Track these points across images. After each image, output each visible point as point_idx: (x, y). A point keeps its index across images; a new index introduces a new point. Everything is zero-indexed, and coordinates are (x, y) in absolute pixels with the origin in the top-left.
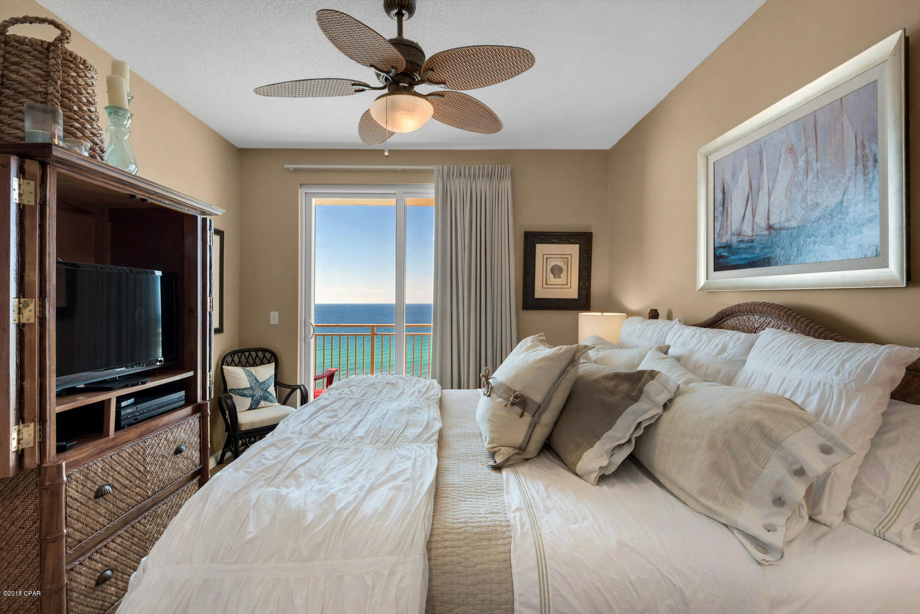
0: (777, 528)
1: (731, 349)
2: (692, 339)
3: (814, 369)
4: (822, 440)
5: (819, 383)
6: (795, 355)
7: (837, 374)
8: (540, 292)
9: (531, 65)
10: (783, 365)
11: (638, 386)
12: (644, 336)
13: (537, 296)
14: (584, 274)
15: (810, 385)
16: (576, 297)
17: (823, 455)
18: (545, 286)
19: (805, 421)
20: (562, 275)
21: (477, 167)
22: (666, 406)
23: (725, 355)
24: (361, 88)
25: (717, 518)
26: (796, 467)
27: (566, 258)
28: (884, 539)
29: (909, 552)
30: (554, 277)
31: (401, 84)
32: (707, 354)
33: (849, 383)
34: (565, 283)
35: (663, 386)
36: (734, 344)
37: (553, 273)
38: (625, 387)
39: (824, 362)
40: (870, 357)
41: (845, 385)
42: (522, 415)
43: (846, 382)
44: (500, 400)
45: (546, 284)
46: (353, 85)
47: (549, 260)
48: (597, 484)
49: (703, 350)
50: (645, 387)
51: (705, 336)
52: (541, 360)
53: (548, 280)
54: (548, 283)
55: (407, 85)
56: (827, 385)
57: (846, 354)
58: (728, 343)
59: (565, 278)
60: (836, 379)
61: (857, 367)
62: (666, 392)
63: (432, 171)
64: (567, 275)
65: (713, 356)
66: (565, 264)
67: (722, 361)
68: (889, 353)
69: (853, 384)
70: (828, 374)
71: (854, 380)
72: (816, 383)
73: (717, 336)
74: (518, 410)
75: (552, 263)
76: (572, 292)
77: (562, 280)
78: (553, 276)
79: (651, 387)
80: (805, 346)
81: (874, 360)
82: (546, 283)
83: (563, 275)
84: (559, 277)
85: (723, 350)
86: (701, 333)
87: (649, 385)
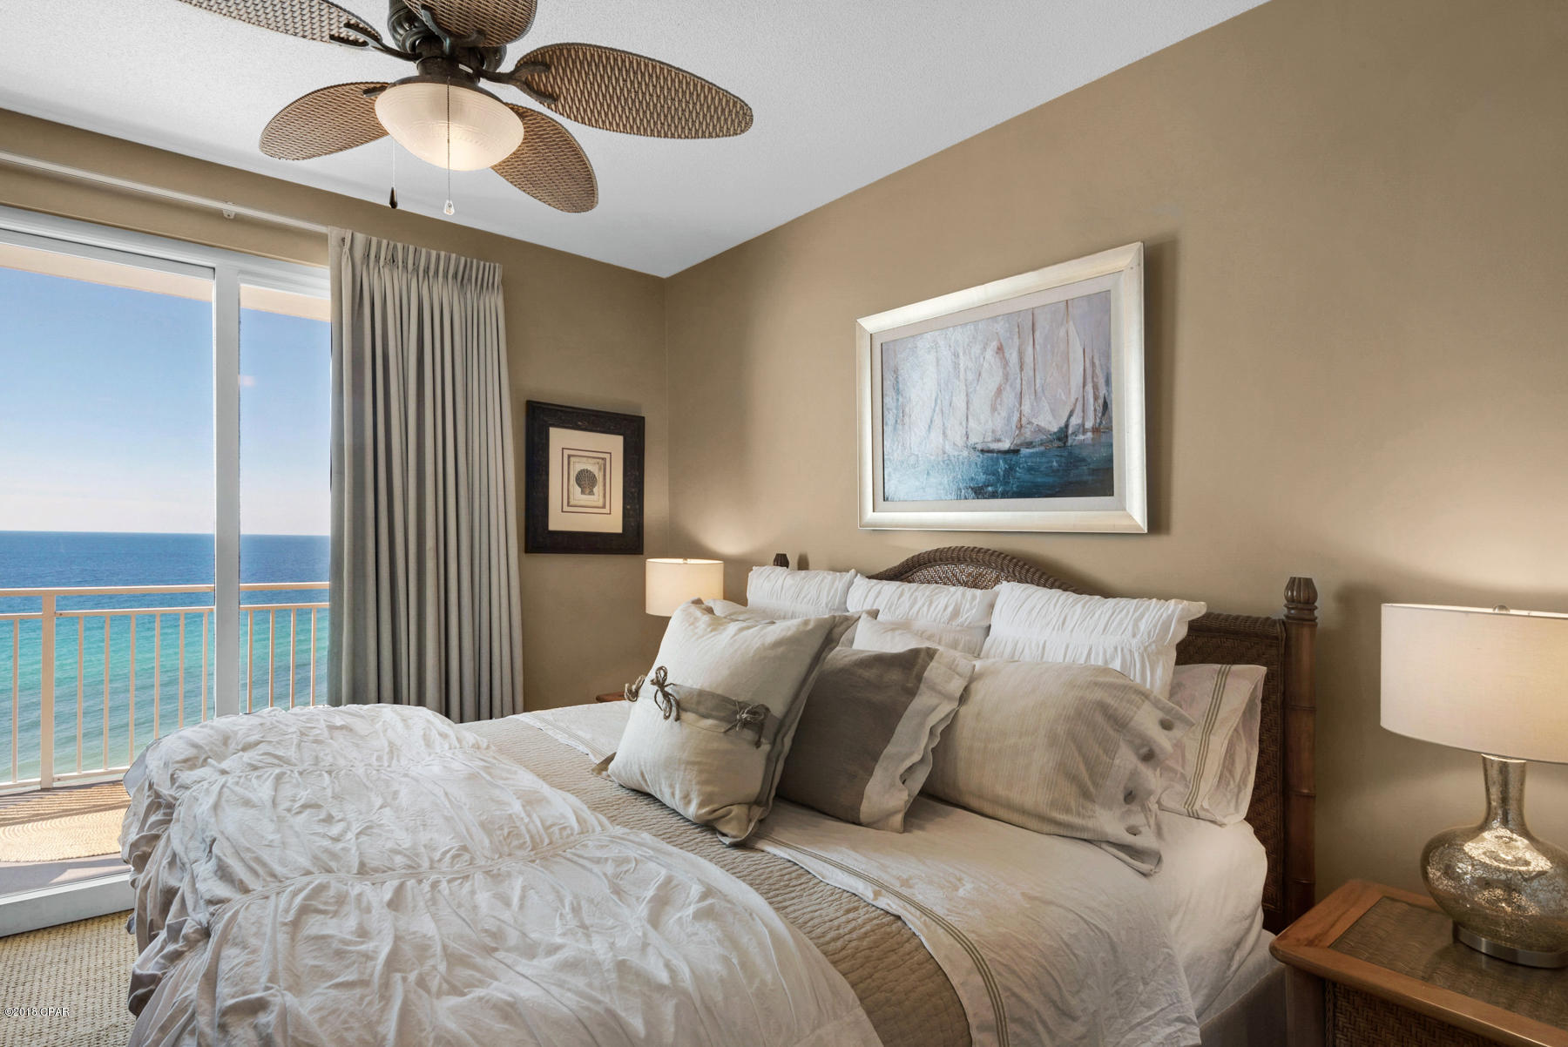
0: (1141, 829)
1: (968, 611)
2: (901, 600)
3: (1104, 630)
4: (1161, 715)
5: (1116, 648)
6: (1069, 617)
7: (1134, 636)
8: (558, 521)
9: (739, 132)
10: (1058, 629)
11: (914, 673)
12: (805, 597)
13: (553, 526)
14: (633, 490)
15: (1105, 652)
16: (620, 530)
17: (1166, 732)
18: (566, 508)
19: (1143, 694)
20: (595, 490)
21: (434, 253)
22: (964, 698)
23: (960, 620)
24: (362, 38)
25: (1078, 835)
26: (1144, 750)
27: (603, 459)
28: (1198, 818)
29: (1221, 825)
30: (583, 492)
31: (462, 67)
32: (935, 620)
33: (1150, 645)
34: (601, 504)
35: (950, 668)
36: (971, 604)
37: (579, 485)
38: (895, 675)
39: (1113, 622)
40: (1164, 615)
41: (1146, 649)
42: (758, 744)
43: (1147, 644)
44: (709, 722)
45: (568, 505)
46: (348, 25)
47: (572, 459)
48: (904, 832)
49: (927, 614)
50: (926, 674)
51: (918, 594)
52: (778, 644)
53: (571, 496)
54: (571, 503)
55: (470, 71)
56: (1125, 650)
57: (1135, 611)
58: (961, 603)
59: (601, 494)
60: (1134, 642)
61: (1155, 626)
62: (957, 677)
63: (322, 239)
64: (605, 490)
65: (944, 623)
66: (600, 469)
67: (958, 628)
68: (1183, 609)
69: (1153, 646)
70: (1123, 636)
71: (1154, 642)
72: (1113, 649)
73: (937, 594)
74: (749, 734)
75: (578, 467)
76: (612, 522)
77: (596, 498)
78: (580, 490)
79: (933, 671)
80: (1076, 604)
81: (1170, 618)
82: (568, 502)
83: (598, 489)
84: (591, 493)
85: (956, 613)
86: (912, 590)
87: (931, 669)
